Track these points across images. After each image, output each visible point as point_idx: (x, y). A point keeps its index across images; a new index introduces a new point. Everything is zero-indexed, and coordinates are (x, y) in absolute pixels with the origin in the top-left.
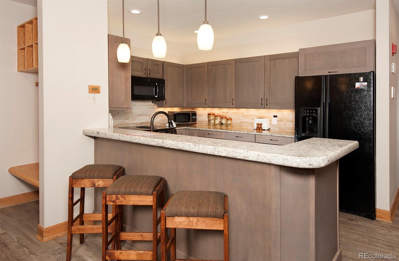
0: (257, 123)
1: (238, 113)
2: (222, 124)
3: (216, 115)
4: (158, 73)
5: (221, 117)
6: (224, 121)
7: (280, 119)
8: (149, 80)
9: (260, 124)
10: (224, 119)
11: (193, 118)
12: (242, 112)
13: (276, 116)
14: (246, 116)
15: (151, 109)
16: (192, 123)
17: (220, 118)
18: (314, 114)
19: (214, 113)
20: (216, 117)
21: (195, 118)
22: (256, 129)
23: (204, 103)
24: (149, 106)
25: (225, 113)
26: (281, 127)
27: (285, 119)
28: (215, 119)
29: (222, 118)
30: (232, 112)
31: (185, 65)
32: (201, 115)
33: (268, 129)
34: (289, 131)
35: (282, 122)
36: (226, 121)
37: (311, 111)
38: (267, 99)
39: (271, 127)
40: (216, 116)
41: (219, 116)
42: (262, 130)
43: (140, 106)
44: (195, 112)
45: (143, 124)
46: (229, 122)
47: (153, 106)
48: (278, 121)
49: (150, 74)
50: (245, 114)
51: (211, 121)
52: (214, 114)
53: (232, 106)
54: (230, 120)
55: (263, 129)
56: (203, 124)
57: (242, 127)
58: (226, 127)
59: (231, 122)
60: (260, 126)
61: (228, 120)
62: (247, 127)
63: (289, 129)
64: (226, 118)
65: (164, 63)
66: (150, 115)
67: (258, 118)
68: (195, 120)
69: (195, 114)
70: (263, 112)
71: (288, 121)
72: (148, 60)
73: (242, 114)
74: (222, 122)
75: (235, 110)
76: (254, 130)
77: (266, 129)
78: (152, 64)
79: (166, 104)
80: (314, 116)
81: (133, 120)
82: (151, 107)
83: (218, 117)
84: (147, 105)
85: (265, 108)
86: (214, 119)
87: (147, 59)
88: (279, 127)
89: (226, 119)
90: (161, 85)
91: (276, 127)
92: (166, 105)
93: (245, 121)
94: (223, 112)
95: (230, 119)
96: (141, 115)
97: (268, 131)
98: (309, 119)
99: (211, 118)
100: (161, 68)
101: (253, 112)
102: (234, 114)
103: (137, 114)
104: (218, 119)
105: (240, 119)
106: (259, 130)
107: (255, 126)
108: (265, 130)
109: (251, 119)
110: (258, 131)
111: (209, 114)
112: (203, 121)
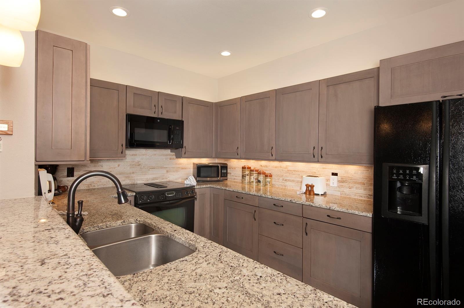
0: (306, 184)
1: (281, 167)
2: (258, 182)
3: (252, 168)
4: (175, 112)
5: (257, 172)
6: (261, 178)
7: (342, 179)
8: (159, 121)
9: (311, 186)
10: (262, 175)
11: (223, 173)
12: (285, 166)
13: (336, 174)
14: (291, 172)
15: (169, 160)
16: (222, 178)
17: (256, 174)
18: (415, 177)
19: (250, 166)
20: (251, 172)
21: (225, 173)
22: (305, 193)
23: (235, 152)
24: (167, 155)
25: (264, 167)
26: (343, 192)
27: (351, 179)
28: (251, 175)
29: (259, 173)
30: (273, 166)
31: (215, 103)
32: (235, 169)
33: (323, 194)
34: (356, 197)
35: (345, 183)
36: (264, 178)
37: (408, 172)
38: (322, 148)
39: (327, 190)
40: (253, 171)
41: (256, 171)
42: (313, 195)
43: (152, 156)
44: (226, 164)
45: (157, 179)
46: (268, 179)
47: (172, 156)
48: (339, 181)
49: (162, 113)
50: (290, 168)
51: (245, 176)
52: (249, 168)
53: (271, 158)
54: (269, 177)
55: (315, 193)
56: (237, 179)
57: (286, 187)
58: (265, 186)
59: (270, 179)
60: (311, 189)
61: (266, 176)
62: (292, 187)
63: (357, 194)
64: (264, 173)
65: (184, 99)
66: (167, 168)
67: (308, 176)
68: (226, 175)
69: (225, 167)
70: (315, 167)
71: (355, 183)
72: (159, 94)
73: (286, 169)
74: (259, 179)
75: (276, 164)
76: (302, 193)
77: (320, 193)
78: (165, 99)
79: (185, 153)
80: (415, 180)
81: (142, 175)
82: (169, 157)
83: (254, 172)
84: (163, 155)
85: (318, 161)
86: (249, 174)
87: (158, 92)
88: (340, 191)
89: (264, 175)
90: (177, 128)
91: (335, 191)
92: (186, 155)
93: (290, 179)
94: (261, 166)
95: (269, 175)
96: (154, 168)
97: (323, 197)
98: (403, 184)
99: (245, 172)
100: (179, 105)
101: (301, 166)
102: (276, 168)
103: (148, 167)
104: (255, 175)
105: (282, 176)
106: (310, 194)
107: (304, 189)
108: (318, 195)
109: (298, 176)
110: (308, 196)
111: (244, 168)
112: (237, 176)
